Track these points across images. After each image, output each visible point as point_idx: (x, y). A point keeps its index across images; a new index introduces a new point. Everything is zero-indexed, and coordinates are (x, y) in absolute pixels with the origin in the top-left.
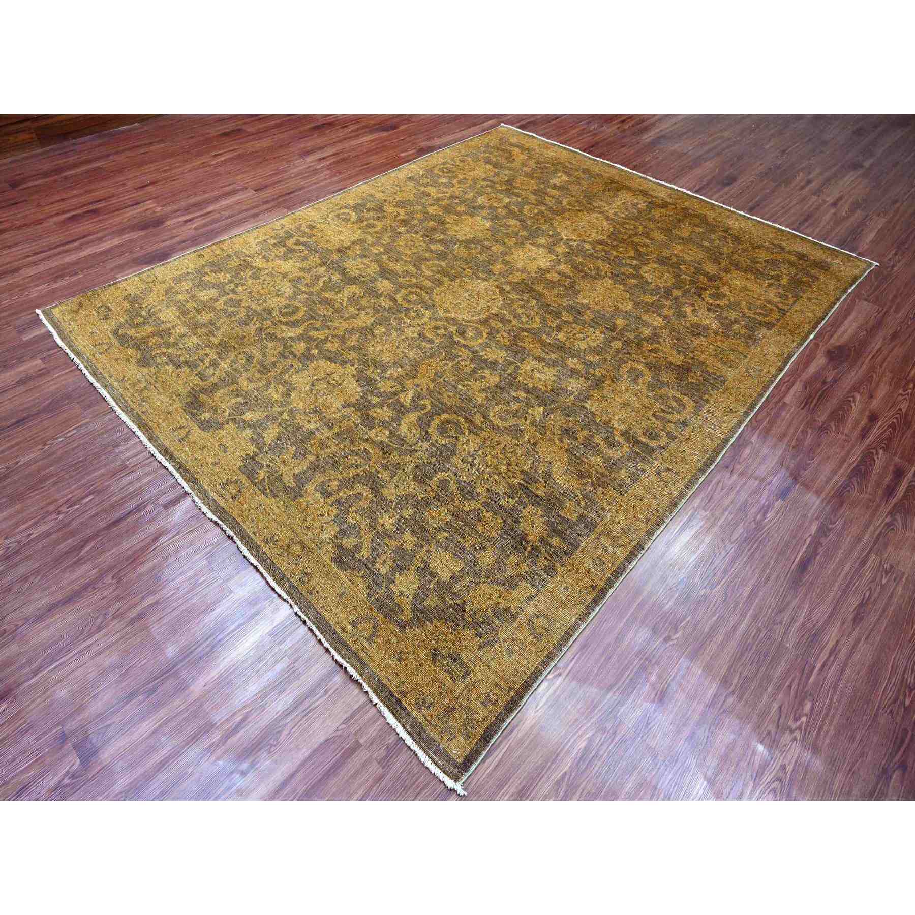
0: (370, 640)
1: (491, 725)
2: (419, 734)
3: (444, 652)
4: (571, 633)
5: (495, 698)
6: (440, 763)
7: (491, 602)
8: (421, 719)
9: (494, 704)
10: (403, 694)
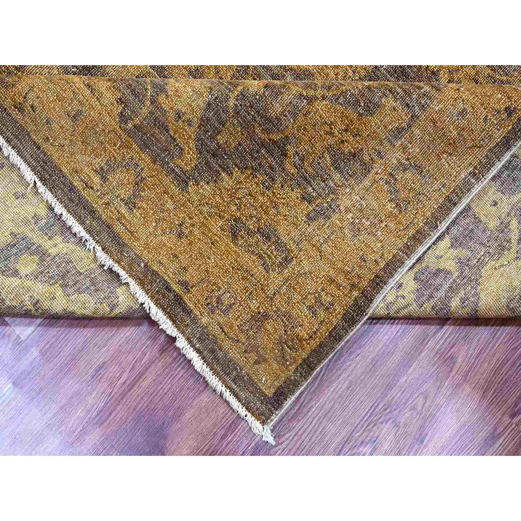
0: (131, 204)
1: (320, 346)
2: (212, 351)
3: (251, 225)
4: (455, 199)
5: (329, 299)
6: (242, 395)
7: (331, 141)
8: (216, 330)
9: (327, 309)
10: (185, 284)
